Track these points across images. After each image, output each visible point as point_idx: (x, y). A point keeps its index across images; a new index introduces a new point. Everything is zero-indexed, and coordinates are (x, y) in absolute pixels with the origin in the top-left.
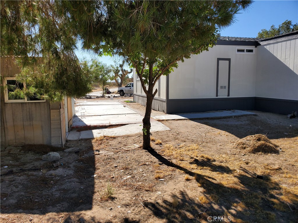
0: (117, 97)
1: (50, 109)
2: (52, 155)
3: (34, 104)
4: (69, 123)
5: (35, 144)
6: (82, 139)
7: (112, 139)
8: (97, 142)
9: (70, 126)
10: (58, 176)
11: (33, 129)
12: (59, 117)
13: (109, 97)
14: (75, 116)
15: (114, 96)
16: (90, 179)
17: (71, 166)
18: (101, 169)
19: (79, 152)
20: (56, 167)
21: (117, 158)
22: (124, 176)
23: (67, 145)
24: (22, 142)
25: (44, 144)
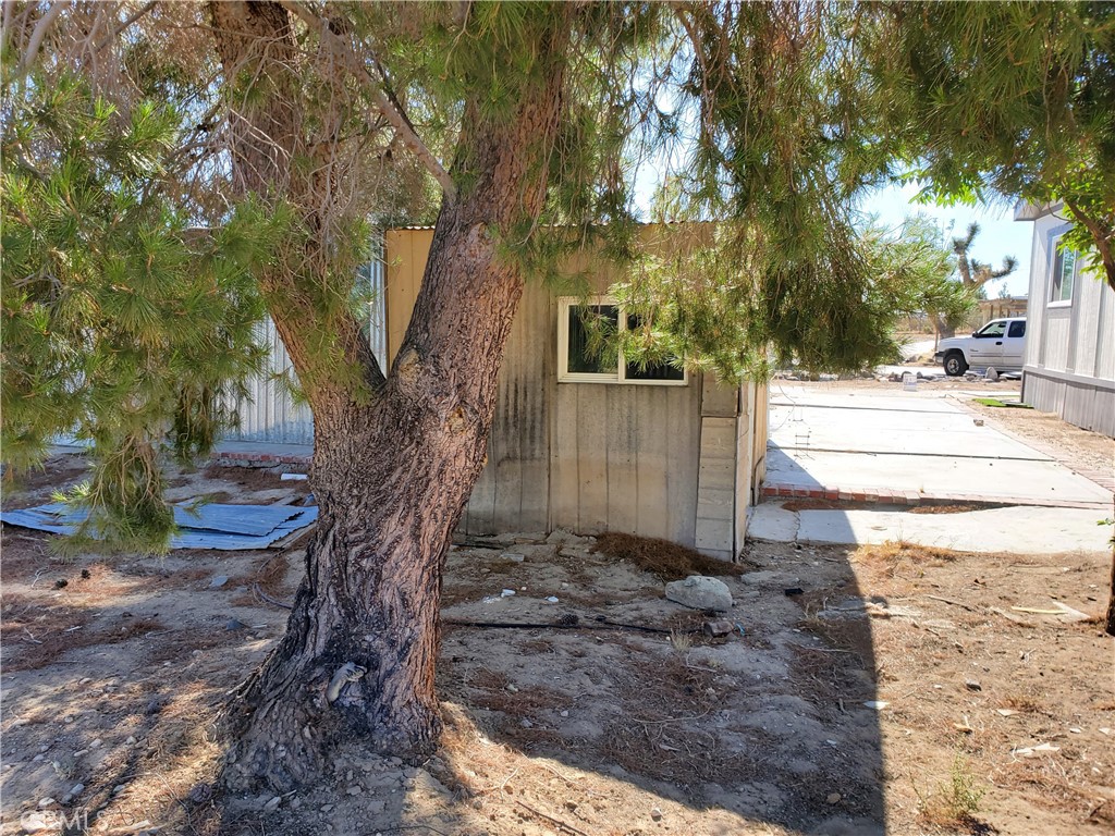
0: (930, 378)
1: (700, 414)
2: (702, 588)
3: (646, 390)
4: (754, 470)
5: (640, 534)
6: (808, 544)
7: (938, 561)
8: (873, 562)
9: (757, 482)
10: (729, 673)
11: (637, 481)
12: (733, 448)
13: (896, 379)
14: (772, 448)
15: (920, 376)
16: (860, 715)
17: (776, 641)
18: (902, 681)
19: (800, 591)
20: (720, 635)
21: (972, 649)
22: (1023, 741)
23: (750, 558)
24: (598, 523)
25: (670, 540)
